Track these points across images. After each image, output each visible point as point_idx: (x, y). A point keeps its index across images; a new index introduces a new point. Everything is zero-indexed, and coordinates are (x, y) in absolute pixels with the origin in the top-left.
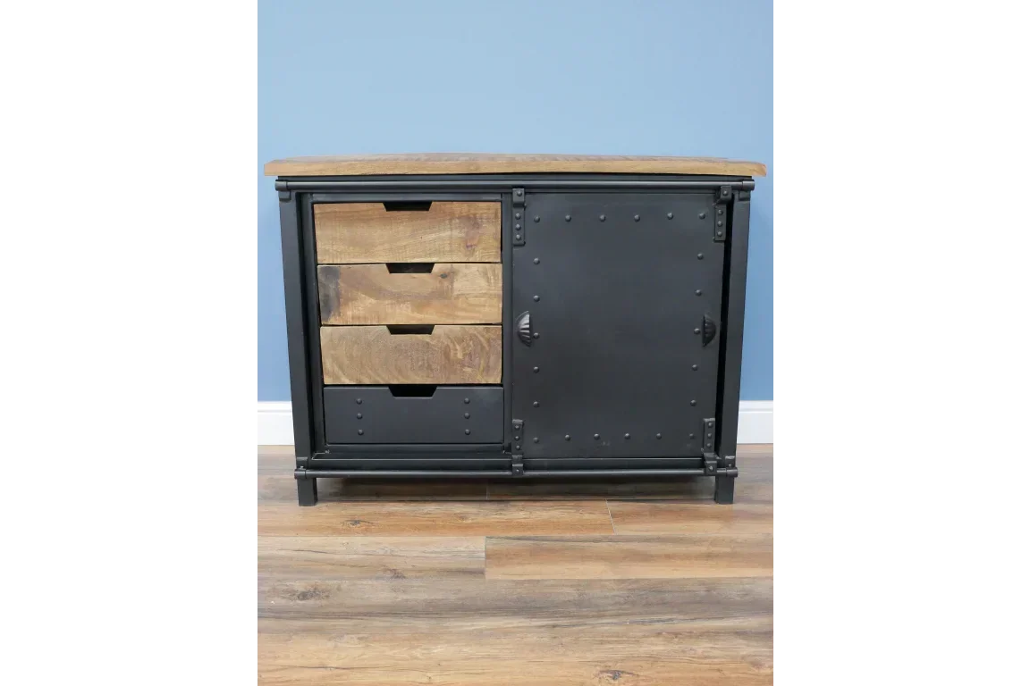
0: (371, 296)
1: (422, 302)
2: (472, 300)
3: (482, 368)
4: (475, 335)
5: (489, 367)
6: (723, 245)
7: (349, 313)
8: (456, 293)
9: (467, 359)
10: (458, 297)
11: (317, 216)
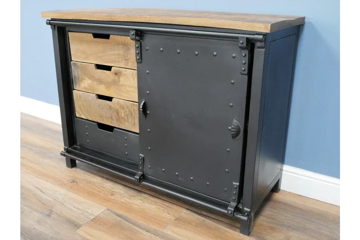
0: (90, 79)
1: (108, 85)
2: (128, 89)
3: (132, 124)
4: (128, 106)
5: (135, 124)
6: (246, 77)
7: (83, 85)
8: (121, 83)
9: (126, 117)
10: (122, 85)
11: (70, 38)
